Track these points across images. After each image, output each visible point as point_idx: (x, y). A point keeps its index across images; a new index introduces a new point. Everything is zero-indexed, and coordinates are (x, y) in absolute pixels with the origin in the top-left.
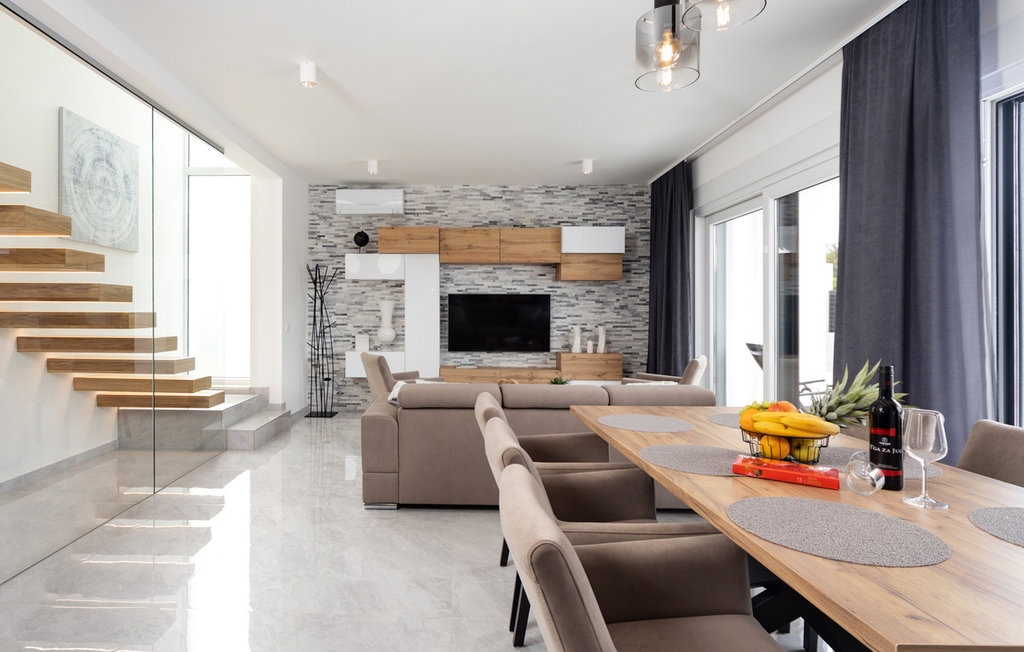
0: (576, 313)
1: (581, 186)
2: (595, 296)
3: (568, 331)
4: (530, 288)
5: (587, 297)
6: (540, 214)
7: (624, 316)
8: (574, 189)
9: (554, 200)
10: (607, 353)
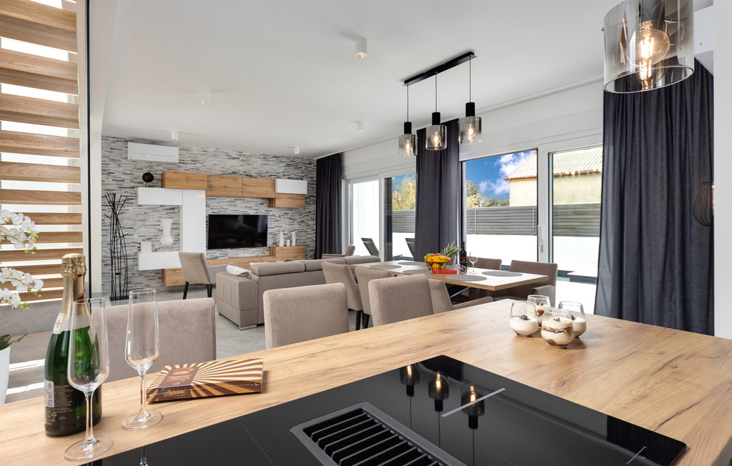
0: (280, 225)
1: (281, 156)
2: (289, 216)
3: (275, 235)
4: (255, 211)
5: (285, 216)
6: (260, 170)
7: (303, 226)
8: (279, 157)
9: (268, 163)
10: (297, 246)
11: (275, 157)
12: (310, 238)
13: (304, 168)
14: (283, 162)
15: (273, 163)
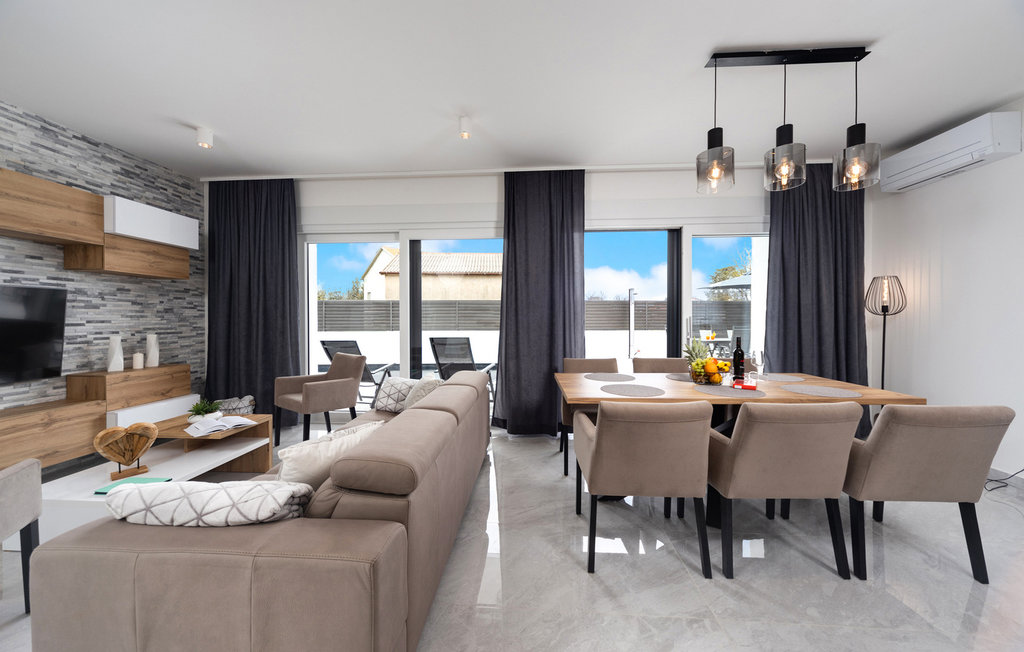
0: (101, 318)
1: (107, 145)
2: (131, 296)
3: (87, 342)
4: (8, 276)
5: (119, 296)
6: (30, 158)
7: (169, 321)
8: (97, 145)
9: (58, 147)
10: (161, 365)
11: (84, 139)
12: (195, 351)
13: (170, 191)
14: (112, 161)
15: (77, 153)
